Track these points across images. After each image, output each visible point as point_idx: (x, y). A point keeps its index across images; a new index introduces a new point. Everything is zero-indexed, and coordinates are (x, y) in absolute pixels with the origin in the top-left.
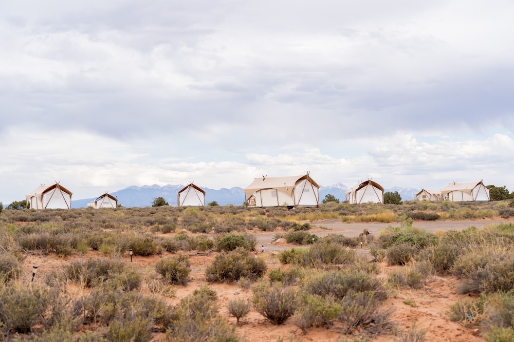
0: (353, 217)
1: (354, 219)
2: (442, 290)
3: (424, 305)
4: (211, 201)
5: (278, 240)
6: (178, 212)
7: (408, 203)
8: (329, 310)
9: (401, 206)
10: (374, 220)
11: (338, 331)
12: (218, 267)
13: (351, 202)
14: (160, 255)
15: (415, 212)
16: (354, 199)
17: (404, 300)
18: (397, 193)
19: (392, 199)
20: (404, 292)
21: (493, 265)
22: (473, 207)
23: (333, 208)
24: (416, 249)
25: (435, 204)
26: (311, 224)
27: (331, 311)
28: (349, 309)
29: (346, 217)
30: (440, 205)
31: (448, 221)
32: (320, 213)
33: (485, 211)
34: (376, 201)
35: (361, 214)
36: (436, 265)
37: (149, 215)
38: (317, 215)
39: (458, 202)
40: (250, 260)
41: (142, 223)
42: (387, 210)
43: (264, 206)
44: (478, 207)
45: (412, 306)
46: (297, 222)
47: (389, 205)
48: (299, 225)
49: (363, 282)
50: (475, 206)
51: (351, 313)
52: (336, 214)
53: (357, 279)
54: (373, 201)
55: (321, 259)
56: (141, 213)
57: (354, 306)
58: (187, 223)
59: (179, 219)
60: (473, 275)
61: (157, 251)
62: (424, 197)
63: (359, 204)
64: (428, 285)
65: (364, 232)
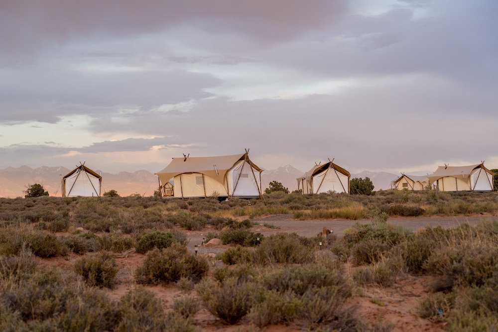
0: (308, 212)
1: (309, 215)
2: (413, 288)
3: (393, 303)
4: (108, 191)
5: (212, 241)
6: (65, 204)
7: (382, 193)
8: (289, 305)
9: (373, 197)
10: (338, 216)
11: (299, 327)
12: (150, 266)
13: (305, 192)
14: (65, 257)
15: (393, 205)
16: (309, 187)
17: (371, 299)
18: (368, 179)
19: (360, 188)
20: (371, 290)
21: (469, 259)
22: (470, 198)
23: (280, 200)
24: (388, 246)
25: (419, 195)
26: (251, 221)
27: (291, 306)
28: (311, 303)
29: (299, 211)
30: (426, 196)
31: (435, 217)
32: (263, 206)
33: (484, 204)
34: (339, 190)
35: (319, 208)
36: (410, 263)
37: (24, 208)
38: (259, 209)
39: (449, 193)
40: (189, 258)
41: (20, 219)
42: (354, 202)
43: (185, 196)
44: (476, 199)
45: (379, 305)
46: (233, 218)
47: (357, 195)
48: (236, 223)
49: (325, 278)
50: (472, 197)
51: (312, 309)
52: (285, 207)
53: (318, 274)
54: (335, 190)
55: (274, 257)
56: (13, 206)
57: (317, 301)
58: (82, 219)
59: (71, 213)
60: (447, 271)
61: (61, 251)
62: (405, 185)
63: (316, 195)
64: (399, 284)
65: (324, 231)
